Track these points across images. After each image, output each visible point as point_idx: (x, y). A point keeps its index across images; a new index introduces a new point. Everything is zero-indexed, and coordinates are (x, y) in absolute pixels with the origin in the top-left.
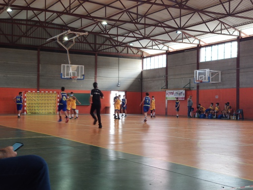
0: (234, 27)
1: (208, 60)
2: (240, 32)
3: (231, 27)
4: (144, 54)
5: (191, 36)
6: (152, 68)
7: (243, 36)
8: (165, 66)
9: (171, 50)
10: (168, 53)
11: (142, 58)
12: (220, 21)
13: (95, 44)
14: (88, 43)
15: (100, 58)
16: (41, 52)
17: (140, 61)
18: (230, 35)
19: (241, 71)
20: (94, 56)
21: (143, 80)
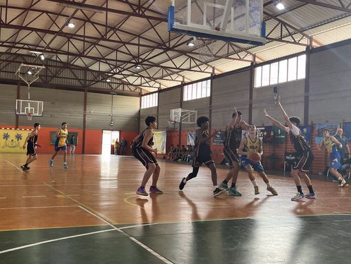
0: (206, 63)
1: (190, 99)
2: (214, 68)
3: (203, 63)
4: (143, 92)
5: (174, 73)
6: (148, 107)
7: (217, 72)
8: (157, 105)
9: (163, 87)
10: (160, 91)
11: (140, 95)
12: (189, 56)
13: (85, 80)
14: (77, 79)
15: (90, 95)
16: (21, 87)
17: (139, 98)
18: (201, 71)
19: (213, 111)
20: (83, 93)
21: (141, 119)
